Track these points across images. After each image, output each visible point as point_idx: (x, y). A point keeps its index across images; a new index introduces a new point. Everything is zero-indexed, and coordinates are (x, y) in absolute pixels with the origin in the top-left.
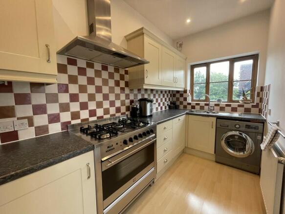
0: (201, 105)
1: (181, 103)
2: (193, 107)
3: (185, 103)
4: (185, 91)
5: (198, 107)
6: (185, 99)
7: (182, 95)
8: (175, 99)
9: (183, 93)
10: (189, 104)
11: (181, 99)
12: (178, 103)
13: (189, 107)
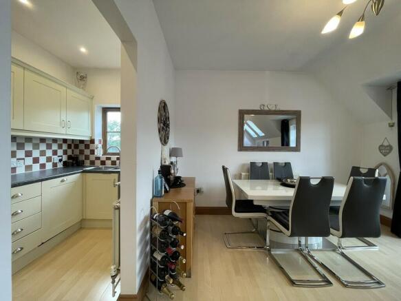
0: (112, 159)
1: (87, 157)
2: (103, 163)
3: (92, 158)
4: (92, 141)
5: (108, 163)
6: (93, 152)
7: (87, 147)
8: (77, 152)
9: (89, 143)
10: (98, 158)
11: (87, 152)
12: (82, 158)
13: (98, 163)
